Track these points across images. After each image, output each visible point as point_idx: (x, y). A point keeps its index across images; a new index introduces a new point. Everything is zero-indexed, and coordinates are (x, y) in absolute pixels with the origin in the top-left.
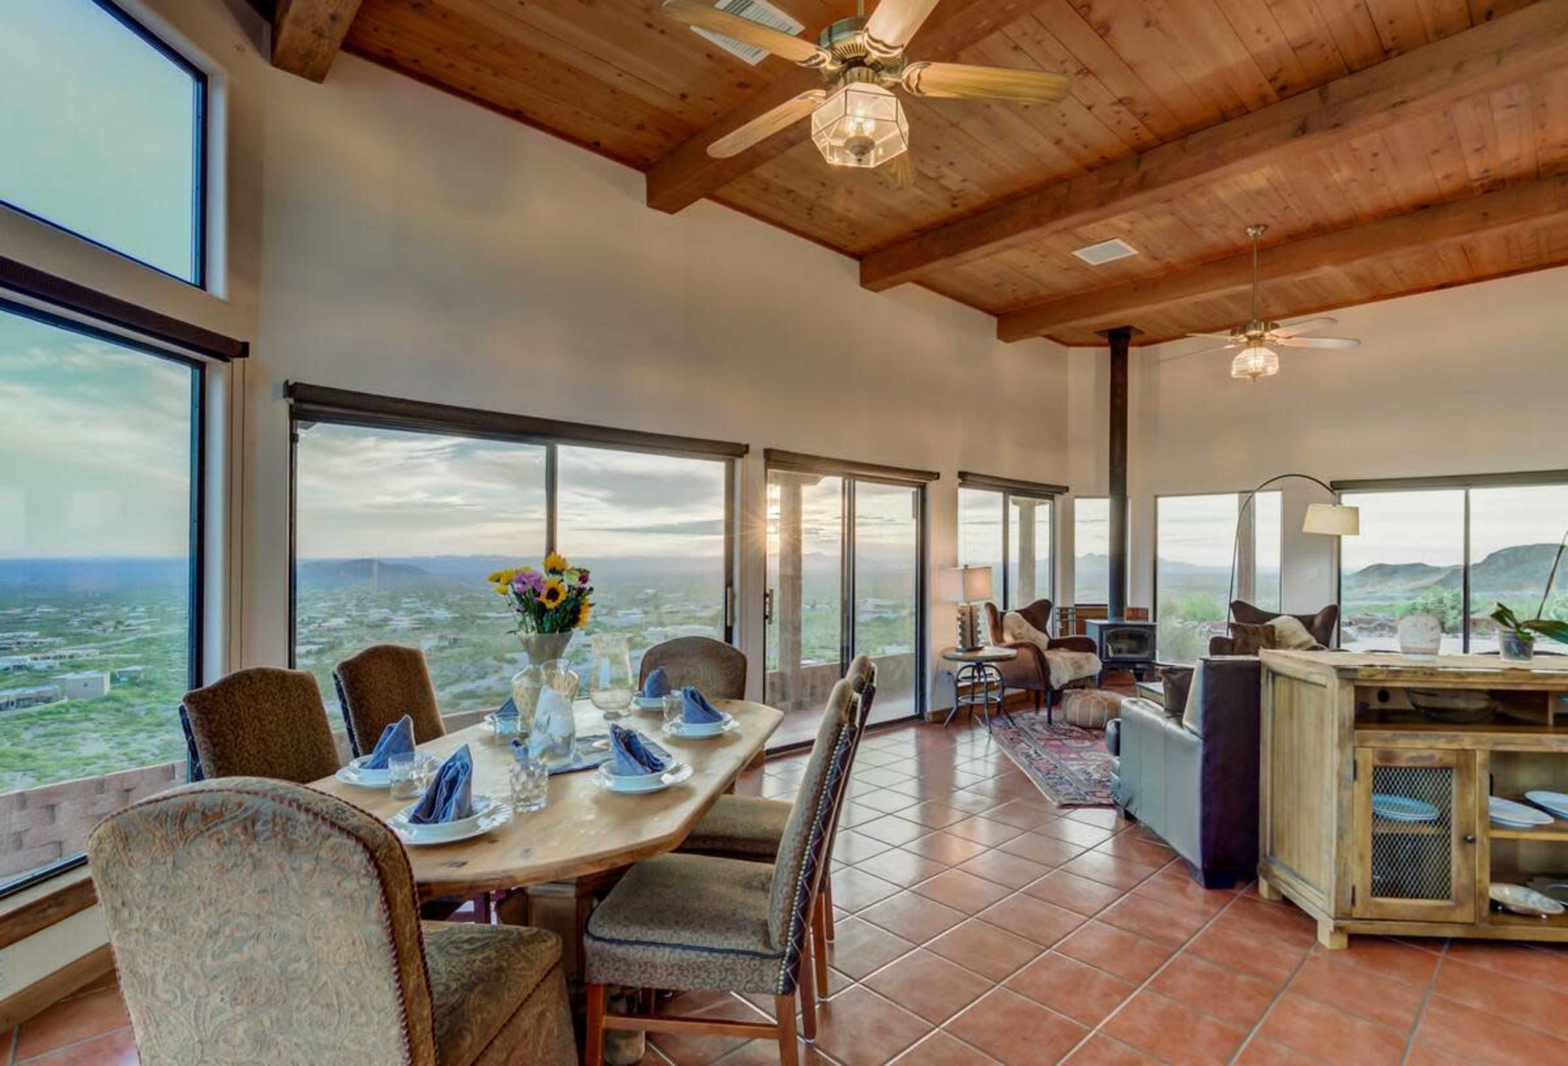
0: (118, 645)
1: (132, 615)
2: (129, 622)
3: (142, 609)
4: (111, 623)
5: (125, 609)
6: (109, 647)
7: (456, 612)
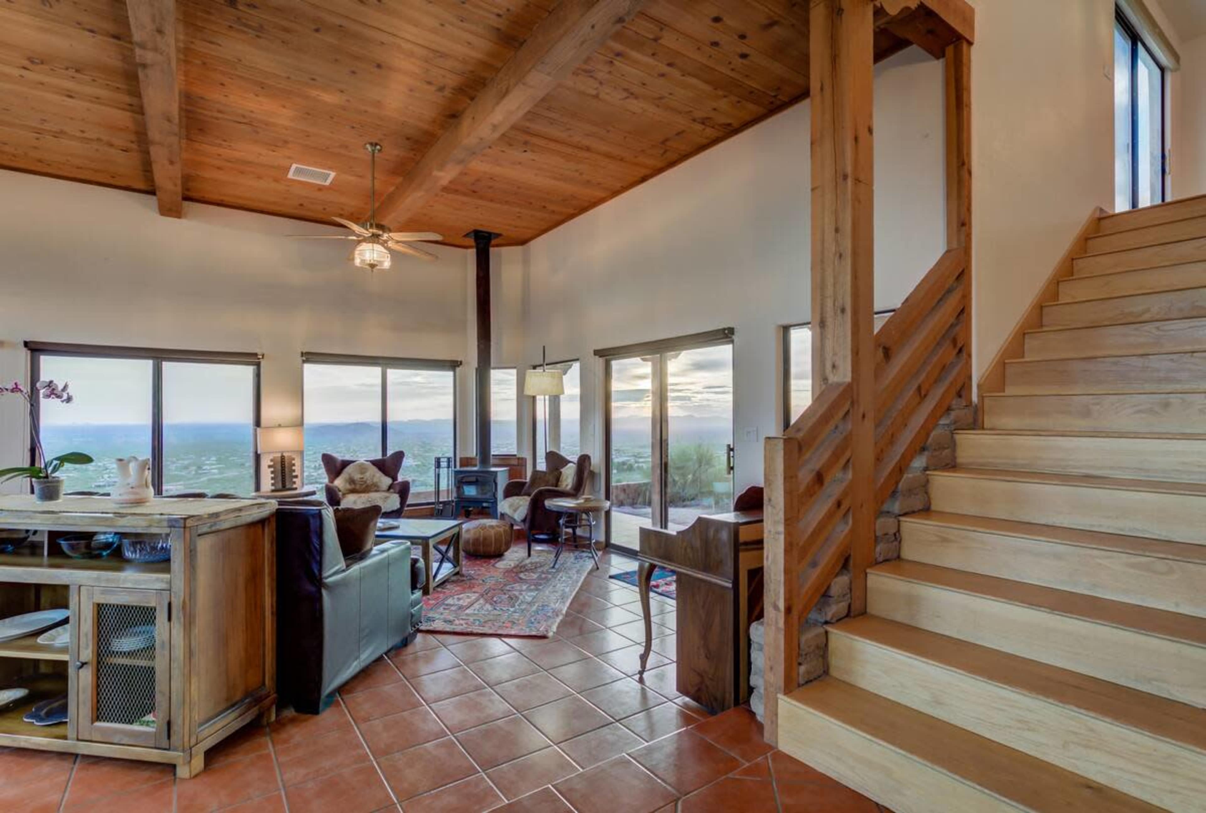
0: (196, 483)
1: (208, 462)
2: (204, 468)
3: (214, 459)
4: (194, 468)
5: (204, 458)
6: (192, 484)
7: (419, 461)
